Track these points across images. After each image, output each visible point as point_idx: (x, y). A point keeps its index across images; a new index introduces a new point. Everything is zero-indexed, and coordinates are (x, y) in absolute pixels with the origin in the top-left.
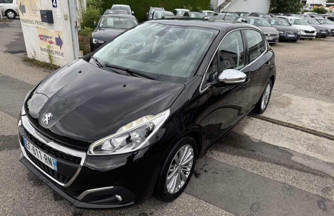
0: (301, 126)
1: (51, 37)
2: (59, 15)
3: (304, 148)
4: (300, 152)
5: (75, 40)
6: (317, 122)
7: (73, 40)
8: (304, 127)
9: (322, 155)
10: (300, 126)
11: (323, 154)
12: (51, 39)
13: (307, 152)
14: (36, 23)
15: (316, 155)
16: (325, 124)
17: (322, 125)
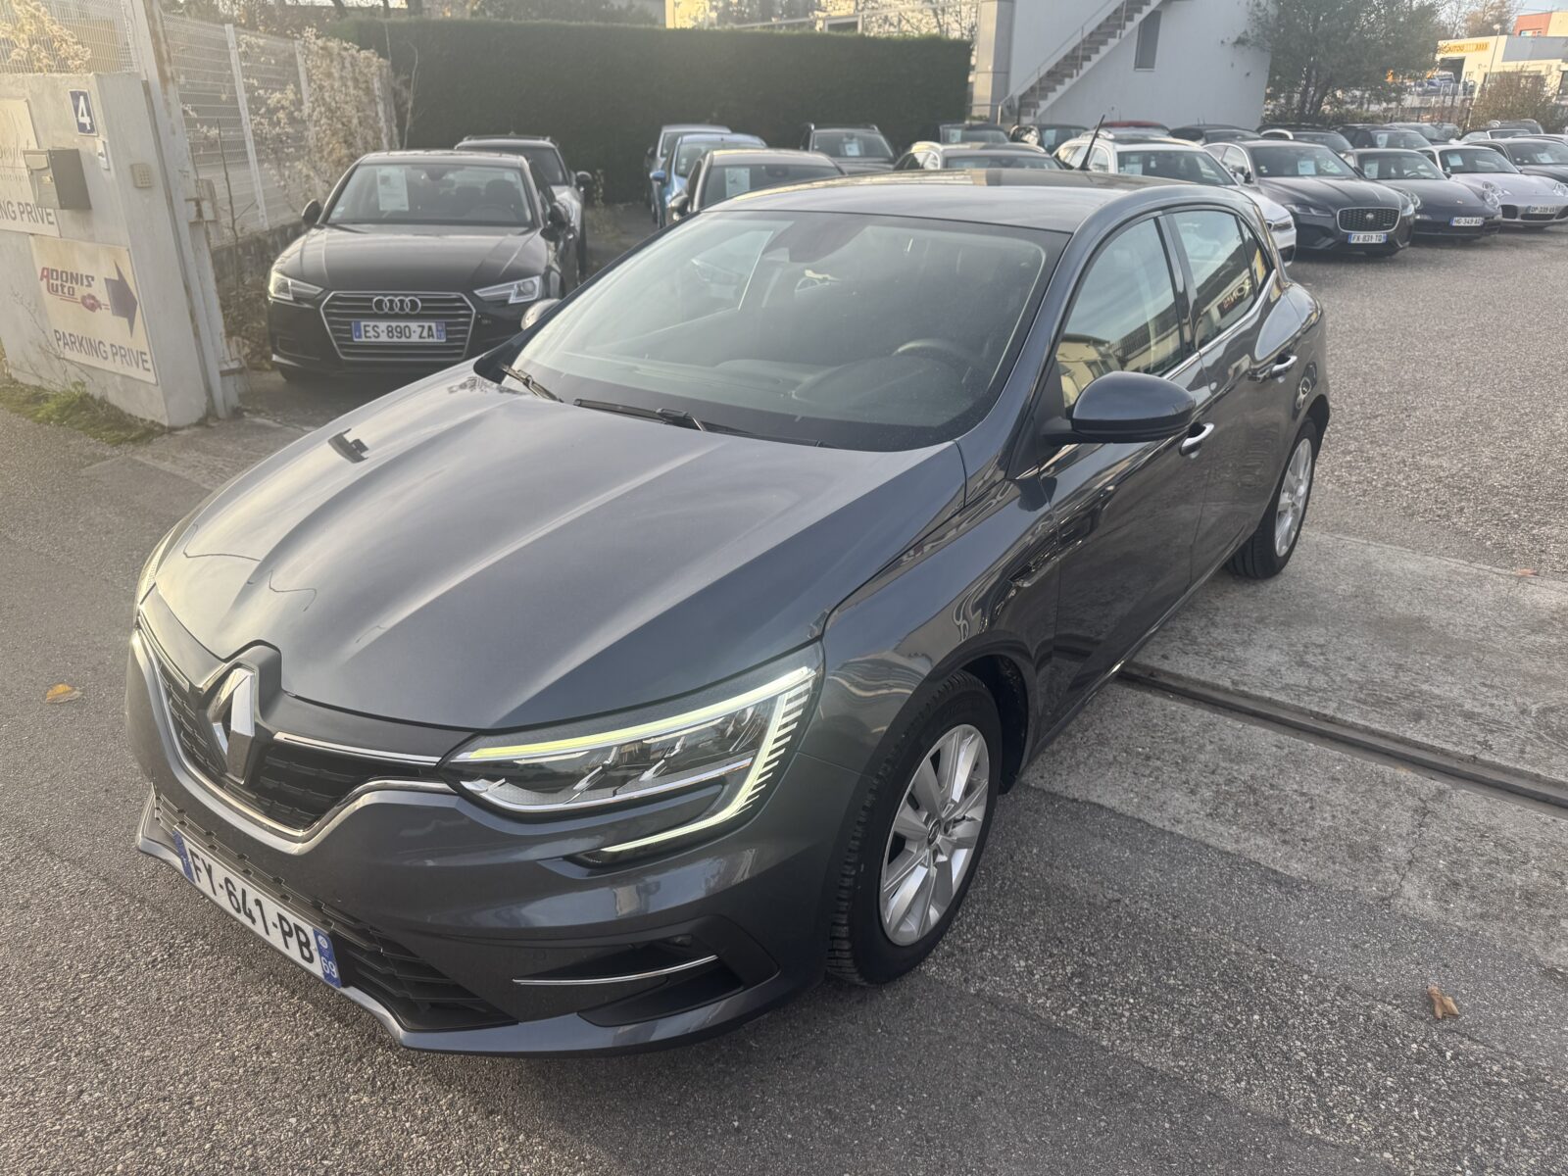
0: (1227, 684)
1: (87, 277)
2: (109, 170)
3: (1195, 806)
4: (1167, 829)
5: (196, 287)
6: (1318, 664)
7: (187, 288)
8: (1242, 688)
9: (1285, 842)
10: (1220, 683)
11: (1287, 838)
12: (89, 285)
13: (1208, 826)
14: (25, 216)
15: (1252, 842)
16: (1364, 668)
17: (1343, 676)
